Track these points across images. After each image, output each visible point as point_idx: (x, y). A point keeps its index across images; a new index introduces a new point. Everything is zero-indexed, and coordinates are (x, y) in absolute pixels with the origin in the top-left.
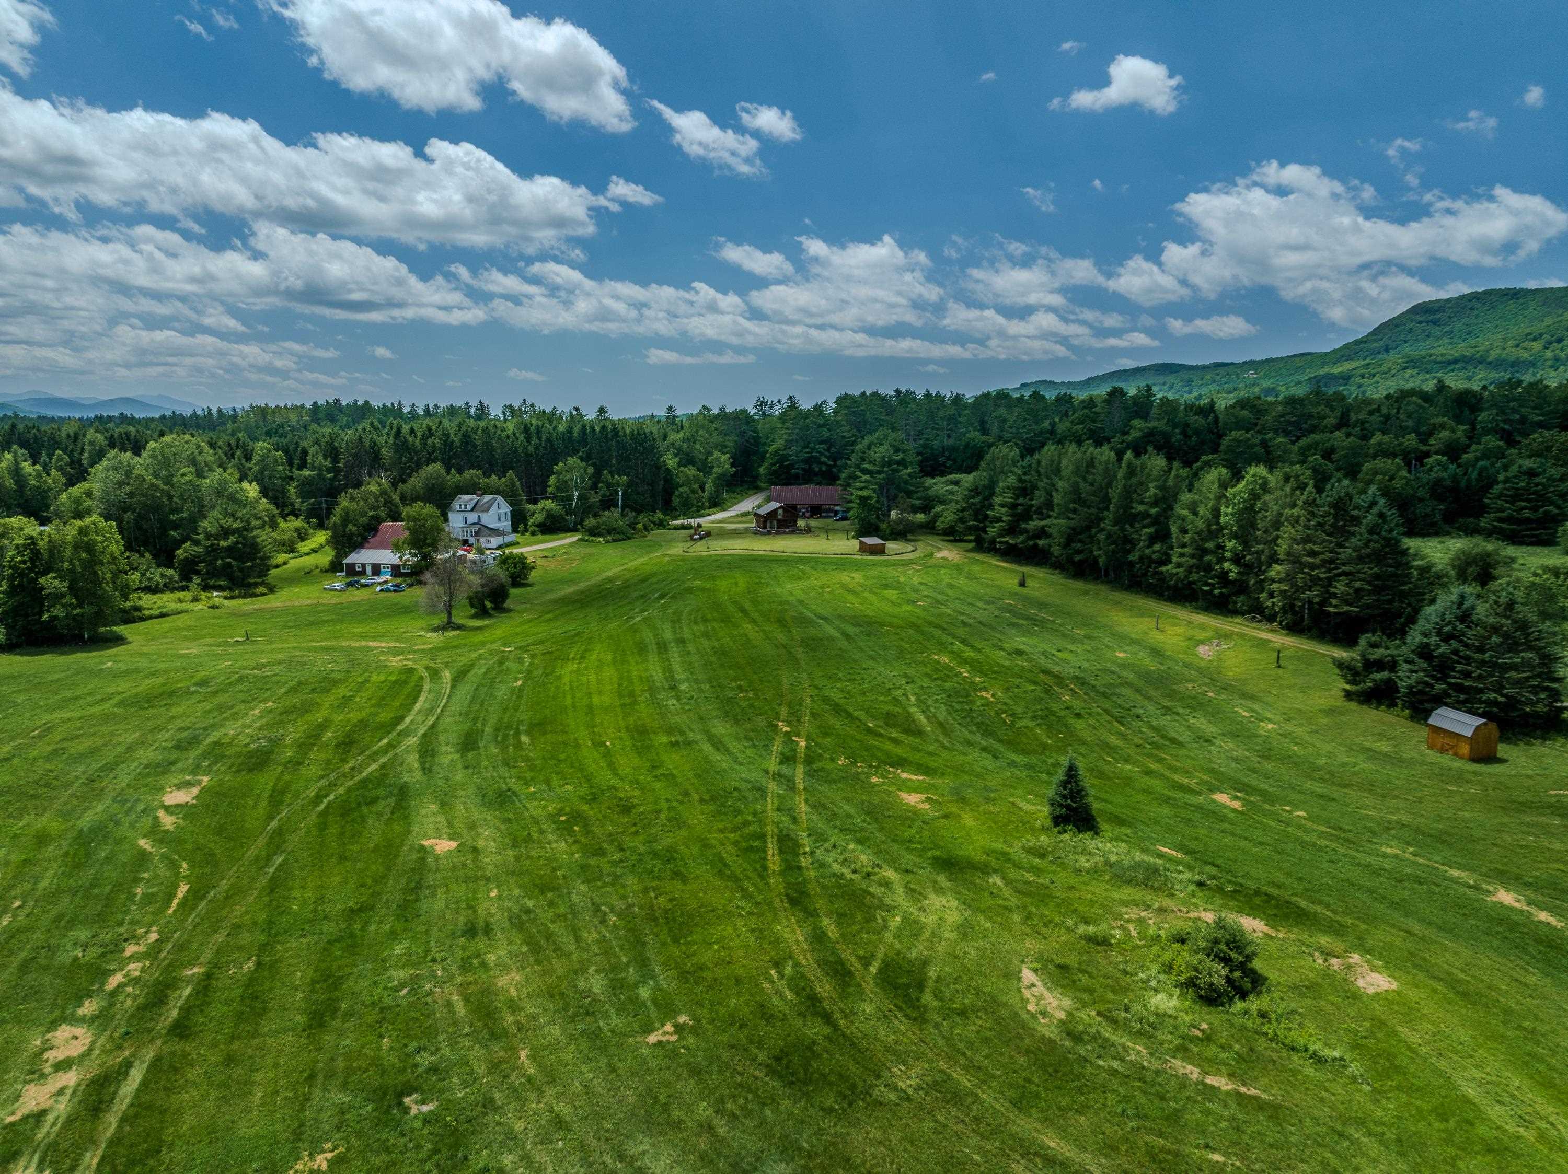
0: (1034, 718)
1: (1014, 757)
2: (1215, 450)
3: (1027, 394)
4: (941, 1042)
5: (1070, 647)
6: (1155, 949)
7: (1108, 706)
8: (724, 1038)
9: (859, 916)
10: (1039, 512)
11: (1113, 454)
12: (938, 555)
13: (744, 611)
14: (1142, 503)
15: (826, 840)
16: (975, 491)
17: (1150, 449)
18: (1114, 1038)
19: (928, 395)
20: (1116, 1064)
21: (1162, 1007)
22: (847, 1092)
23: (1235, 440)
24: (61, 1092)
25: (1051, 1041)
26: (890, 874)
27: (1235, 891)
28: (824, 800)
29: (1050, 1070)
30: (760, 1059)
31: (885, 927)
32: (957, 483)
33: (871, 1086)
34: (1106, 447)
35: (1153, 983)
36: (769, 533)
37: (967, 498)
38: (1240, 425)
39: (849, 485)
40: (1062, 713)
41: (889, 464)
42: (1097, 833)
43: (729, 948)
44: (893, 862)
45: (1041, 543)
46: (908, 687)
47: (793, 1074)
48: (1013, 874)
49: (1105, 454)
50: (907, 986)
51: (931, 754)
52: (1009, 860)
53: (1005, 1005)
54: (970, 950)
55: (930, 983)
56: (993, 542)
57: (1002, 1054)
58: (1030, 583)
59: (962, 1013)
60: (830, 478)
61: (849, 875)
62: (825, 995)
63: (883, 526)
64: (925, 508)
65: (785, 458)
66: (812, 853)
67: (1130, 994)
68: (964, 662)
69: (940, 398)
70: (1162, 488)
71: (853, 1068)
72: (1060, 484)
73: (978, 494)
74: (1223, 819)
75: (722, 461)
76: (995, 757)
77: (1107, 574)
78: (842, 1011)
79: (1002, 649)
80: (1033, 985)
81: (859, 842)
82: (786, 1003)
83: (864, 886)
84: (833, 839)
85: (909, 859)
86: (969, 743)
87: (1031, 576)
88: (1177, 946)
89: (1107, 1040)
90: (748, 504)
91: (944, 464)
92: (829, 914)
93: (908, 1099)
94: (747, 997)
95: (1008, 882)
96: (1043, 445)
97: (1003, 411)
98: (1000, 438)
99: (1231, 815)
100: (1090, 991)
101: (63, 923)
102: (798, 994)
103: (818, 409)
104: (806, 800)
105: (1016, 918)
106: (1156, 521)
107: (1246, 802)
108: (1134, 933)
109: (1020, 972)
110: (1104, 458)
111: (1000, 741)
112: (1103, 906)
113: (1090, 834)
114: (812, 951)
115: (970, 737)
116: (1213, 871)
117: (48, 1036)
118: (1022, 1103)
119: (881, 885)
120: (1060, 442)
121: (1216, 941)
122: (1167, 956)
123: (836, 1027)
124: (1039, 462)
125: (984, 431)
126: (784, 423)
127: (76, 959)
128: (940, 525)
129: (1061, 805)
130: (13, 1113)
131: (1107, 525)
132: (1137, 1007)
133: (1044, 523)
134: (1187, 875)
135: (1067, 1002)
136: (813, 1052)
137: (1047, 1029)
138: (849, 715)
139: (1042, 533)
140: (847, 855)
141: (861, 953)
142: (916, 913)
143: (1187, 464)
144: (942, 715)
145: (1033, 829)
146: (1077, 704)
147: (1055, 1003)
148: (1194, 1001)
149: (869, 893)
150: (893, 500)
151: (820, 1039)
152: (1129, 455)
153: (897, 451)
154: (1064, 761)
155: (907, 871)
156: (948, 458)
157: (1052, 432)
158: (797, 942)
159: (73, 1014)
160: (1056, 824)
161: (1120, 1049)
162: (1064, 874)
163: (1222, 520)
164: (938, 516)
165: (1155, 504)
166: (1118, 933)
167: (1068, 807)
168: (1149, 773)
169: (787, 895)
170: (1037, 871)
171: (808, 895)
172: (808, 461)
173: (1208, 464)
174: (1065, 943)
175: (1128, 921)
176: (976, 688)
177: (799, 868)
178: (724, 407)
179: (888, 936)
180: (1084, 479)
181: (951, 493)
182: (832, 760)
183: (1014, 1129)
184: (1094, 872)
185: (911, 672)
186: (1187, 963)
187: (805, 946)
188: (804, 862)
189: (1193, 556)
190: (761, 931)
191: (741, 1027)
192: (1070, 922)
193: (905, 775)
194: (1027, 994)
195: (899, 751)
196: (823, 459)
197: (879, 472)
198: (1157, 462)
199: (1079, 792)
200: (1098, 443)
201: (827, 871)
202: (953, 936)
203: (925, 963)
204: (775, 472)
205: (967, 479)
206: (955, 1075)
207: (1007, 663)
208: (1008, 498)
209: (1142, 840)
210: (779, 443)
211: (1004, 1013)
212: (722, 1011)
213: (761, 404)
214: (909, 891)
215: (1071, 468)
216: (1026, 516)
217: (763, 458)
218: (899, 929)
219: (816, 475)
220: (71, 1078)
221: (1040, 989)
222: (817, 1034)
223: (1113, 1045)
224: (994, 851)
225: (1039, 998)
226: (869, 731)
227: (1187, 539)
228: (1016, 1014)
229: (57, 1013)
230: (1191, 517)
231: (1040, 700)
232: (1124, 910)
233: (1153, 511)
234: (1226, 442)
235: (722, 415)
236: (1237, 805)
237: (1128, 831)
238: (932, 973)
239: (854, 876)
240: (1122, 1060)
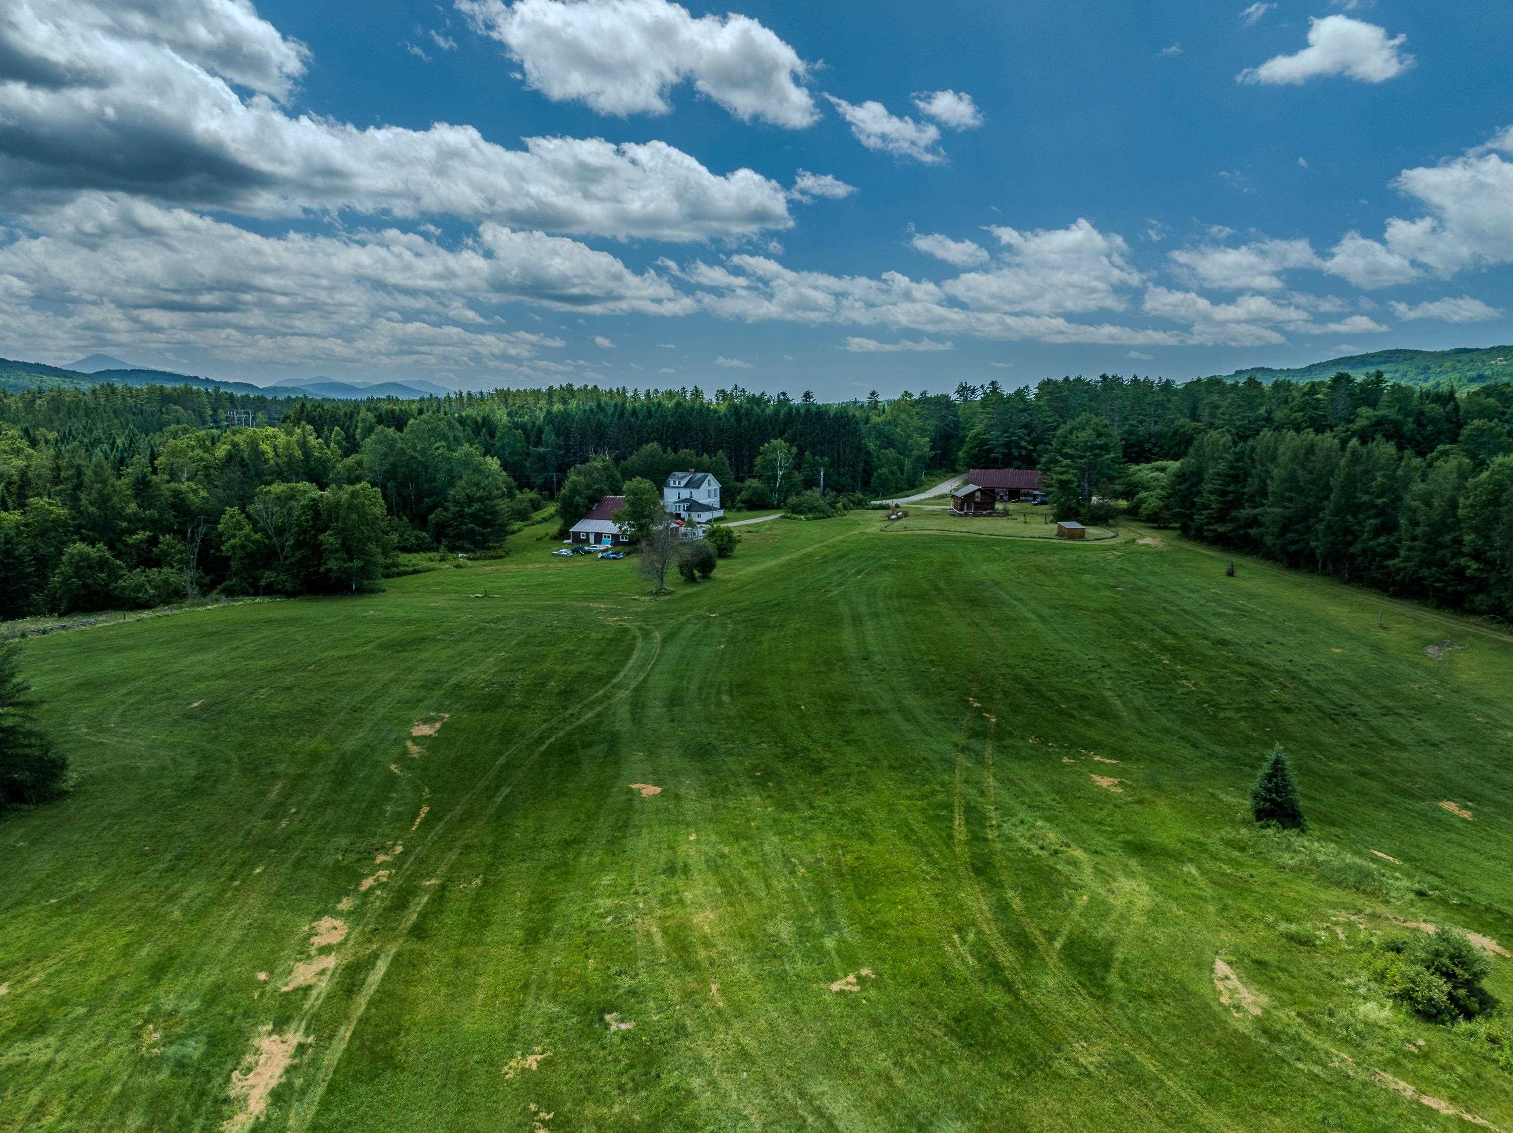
0: (1238, 710)
1: (1214, 748)
2: (1454, 441)
3: (1242, 381)
4: (1126, 1024)
5: (1280, 640)
6: (1366, 955)
7: (1319, 702)
8: (905, 994)
9: (1044, 892)
10: (1252, 499)
11: (1336, 441)
12: (1141, 542)
13: (937, 589)
14: (1367, 492)
15: (1013, 815)
16: (1181, 476)
17: (1378, 436)
18: (1316, 1042)
19: (1135, 380)
20: (1317, 1069)
21: (1372, 1017)
22: (1026, 1061)
23: (1478, 429)
24: (323, 972)
25: (1244, 1037)
26: (1078, 853)
27: (1461, 905)
28: (1012, 776)
29: (1243, 1066)
30: (940, 1018)
31: (1072, 905)
32: (1163, 470)
33: (1051, 1058)
34: (1328, 434)
35: (1362, 991)
36: (966, 515)
37: (1173, 484)
38: (1483, 413)
39: (1049, 470)
40: (1270, 707)
41: (1091, 448)
42: (1303, 831)
43: (913, 910)
44: (1082, 843)
45: (1252, 532)
46: (1106, 672)
47: (972, 1037)
48: (1208, 865)
49: (1328, 440)
50: (1092, 965)
51: (1126, 739)
52: (1206, 850)
53: (1195, 994)
54: (1161, 936)
55: (1116, 964)
56: (1200, 530)
57: (1190, 1043)
58: (1239, 572)
59: (1149, 997)
60: (1030, 462)
61: (1036, 851)
62: (1007, 964)
63: (1083, 511)
64: (1128, 494)
65: (984, 442)
66: (999, 826)
67: (1335, 999)
68: (1165, 649)
69: (1148, 383)
70: (1391, 477)
71: (1034, 1039)
72: (1276, 472)
73: (1186, 480)
74: (1450, 828)
75: (923, 444)
76: (1195, 746)
77: (1324, 567)
78: (1024, 982)
79: (1206, 638)
80: (1227, 978)
81: (1048, 819)
82: (968, 968)
83: (1051, 863)
84: (1020, 815)
85: (1099, 840)
86: (1167, 731)
87: (1241, 566)
88: (1391, 955)
89: (1307, 1043)
90: (946, 487)
91: (1150, 450)
92: (1014, 887)
93: (1089, 1075)
94: (929, 958)
95: (1203, 873)
96: (1258, 432)
97: (1216, 397)
98: (1211, 425)
99: (1460, 825)
100: (1291, 992)
101: (328, 830)
102: (980, 961)
103: (1020, 394)
104: (995, 775)
105: (1211, 908)
106: (1382, 512)
107: (1477, 813)
108: (1342, 936)
109: (1213, 962)
110: (1326, 445)
111: (1201, 731)
112: (1309, 906)
113: (1295, 831)
114: (996, 921)
115: (1168, 724)
116: (1437, 881)
117: (314, 924)
118: (1211, 1095)
119: (1069, 863)
120: (1278, 429)
121: (1438, 954)
122: (1379, 964)
123: (1017, 997)
124: (1253, 448)
125: (1194, 417)
126: (984, 408)
127: (337, 862)
128: (1144, 510)
129: (1265, 800)
130: (287, 985)
131: (1326, 514)
132: (1343, 1013)
133: (1257, 511)
134: (1405, 883)
135: (1264, 1000)
136: (993, 1018)
137: (1240, 1023)
138: (1042, 696)
139: (1254, 521)
140: (1035, 831)
141: (1046, 927)
142: (1104, 894)
143: (1421, 454)
144: (1139, 701)
145: (1233, 822)
146: (1286, 698)
147: (1250, 998)
148: (1409, 1015)
149: (1057, 870)
150: (1094, 484)
151: (1000, 1007)
152: (1354, 442)
153: (1099, 435)
154: (1271, 755)
155: (1096, 852)
156: (1155, 445)
157: (1268, 419)
158: (981, 911)
159: (334, 908)
160: (1259, 819)
161: (1322, 1054)
162: (1265, 870)
163: (1460, 512)
164: (1142, 501)
165: (1381, 495)
166: (1323, 935)
167: (1272, 801)
168: (1363, 774)
169: (973, 864)
170: (1237, 864)
171: (994, 867)
172: (1007, 445)
173: (1445, 453)
174: (1264, 939)
175: (1336, 924)
176: (1176, 676)
177: (986, 840)
178: (925, 393)
179: (1075, 915)
180: (1303, 466)
181: (1156, 479)
182: (1023, 738)
183: (1202, 1121)
184: (1300, 871)
185: (1108, 657)
186: (1403, 974)
187: (989, 915)
188: (991, 834)
189: (1424, 550)
190: (945, 897)
191: (922, 985)
192: (1270, 918)
193: (1097, 758)
194: (1220, 986)
195: (1092, 734)
196: (1023, 443)
197: (1080, 457)
198: (1386, 449)
199: (1285, 786)
200: (1319, 430)
201: (1013, 846)
202: (1143, 920)
203: (1112, 944)
204: (975, 455)
205: (1174, 466)
206: (1139, 1058)
207: (1211, 653)
208: (1217, 485)
209: (1355, 842)
210: (979, 428)
211: (1193, 1001)
212: (904, 968)
213: (963, 390)
214: (1098, 871)
215: (1289, 454)
216: (1237, 504)
217: (962, 442)
218: (1086, 907)
219: (1015, 459)
220: (330, 962)
221: (1234, 982)
222: (998, 1001)
223: (1314, 1049)
224: (1191, 841)
225: (1233, 992)
226: (1061, 712)
227: (1419, 530)
228: (1208, 1005)
229: (321, 906)
230: (1423, 507)
231: (1247, 692)
232: (1332, 911)
233: (1379, 501)
234: (1466, 431)
235: (924, 400)
236: (1466, 815)
237: (1340, 832)
238: (1119, 954)
239: (1040, 852)
240: (1325, 1066)
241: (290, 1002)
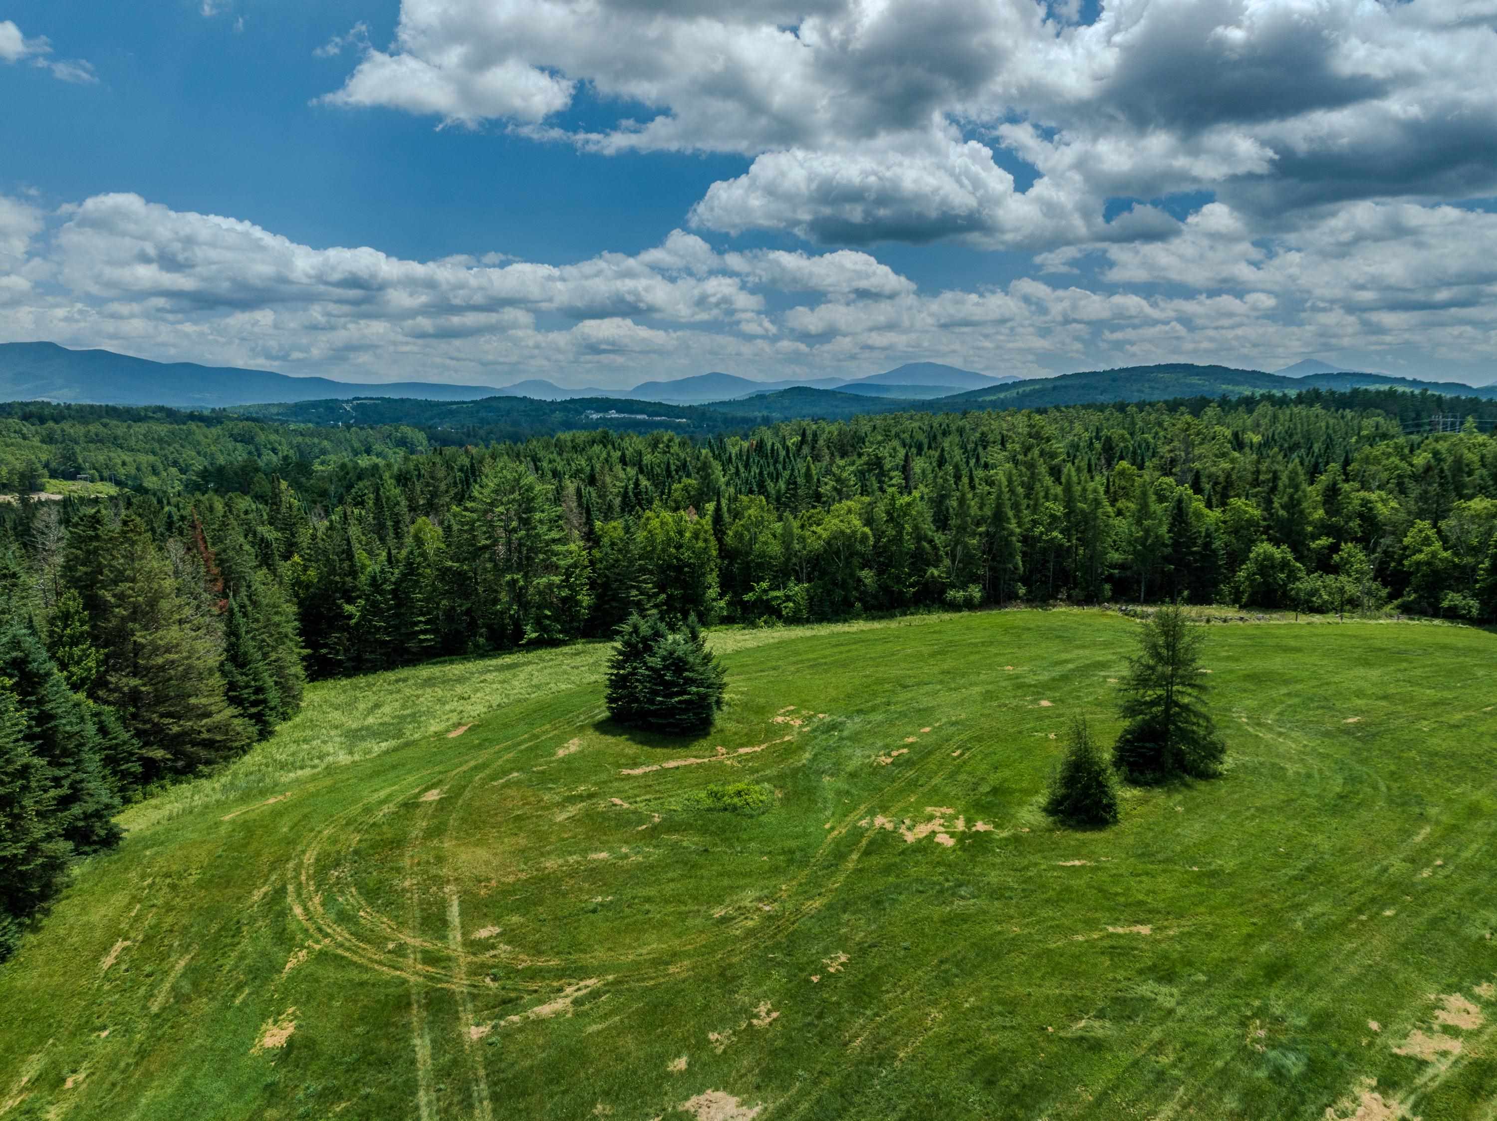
241: (1400, 1067)
